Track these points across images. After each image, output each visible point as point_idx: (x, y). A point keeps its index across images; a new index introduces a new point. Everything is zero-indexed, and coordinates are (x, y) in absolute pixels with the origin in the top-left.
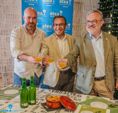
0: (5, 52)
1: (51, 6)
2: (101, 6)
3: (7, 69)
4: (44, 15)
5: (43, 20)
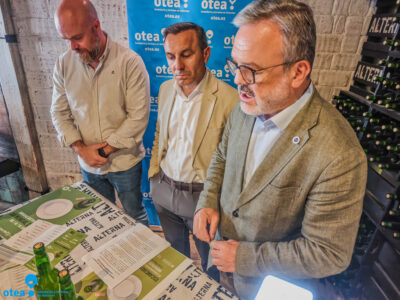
4: (185, 9)
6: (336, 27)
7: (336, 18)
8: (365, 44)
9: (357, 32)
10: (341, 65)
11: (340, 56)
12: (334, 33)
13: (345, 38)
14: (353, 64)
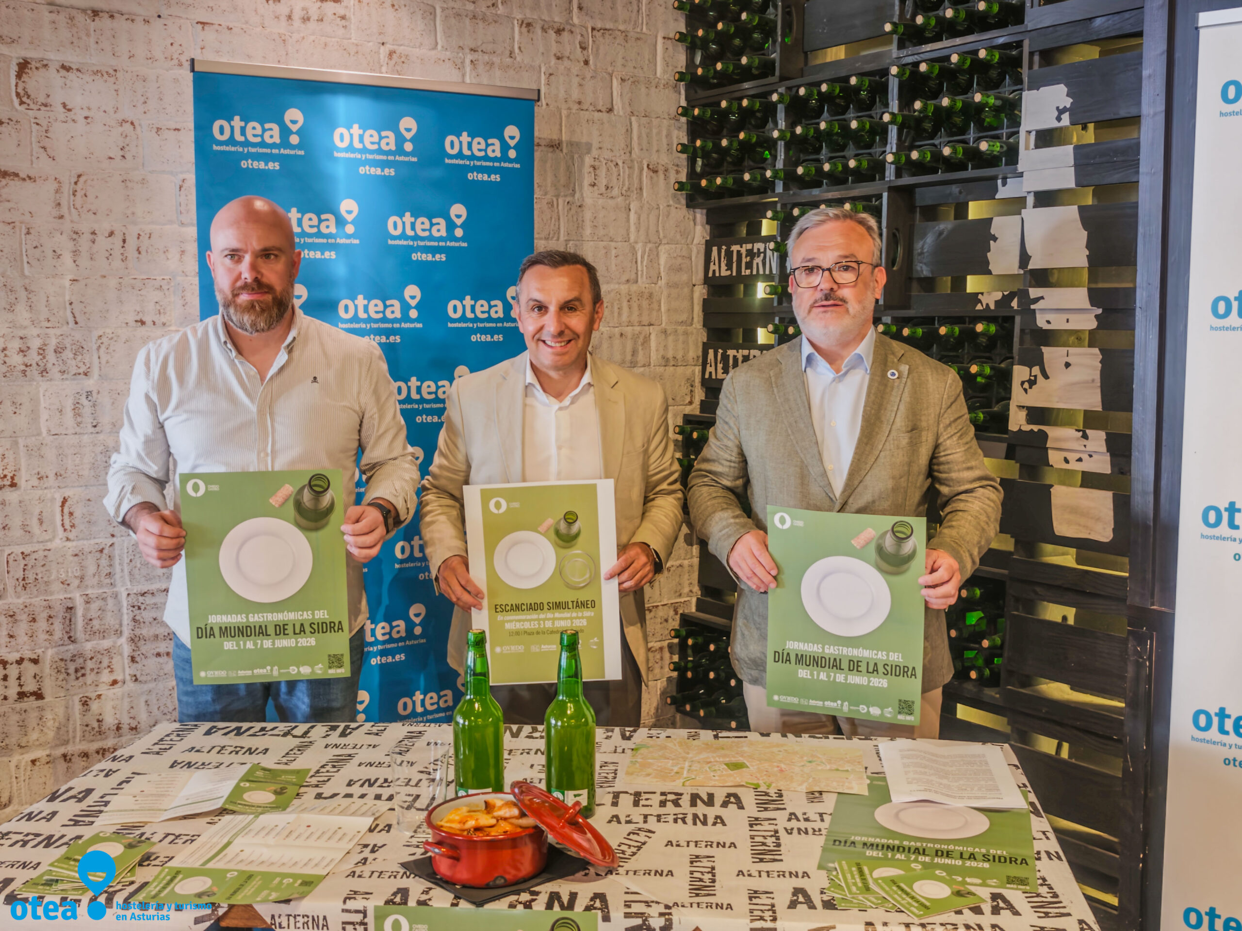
0: (65, 501)
1: (390, 172)
2: (699, 162)
3: (80, 622)
4: (349, 236)
5: (340, 270)
6: (642, 266)
7: (639, 247)
8: (706, 303)
9: (685, 277)
10: (670, 355)
11: (665, 332)
12: (643, 282)
13: (665, 293)
14: (695, 351)
